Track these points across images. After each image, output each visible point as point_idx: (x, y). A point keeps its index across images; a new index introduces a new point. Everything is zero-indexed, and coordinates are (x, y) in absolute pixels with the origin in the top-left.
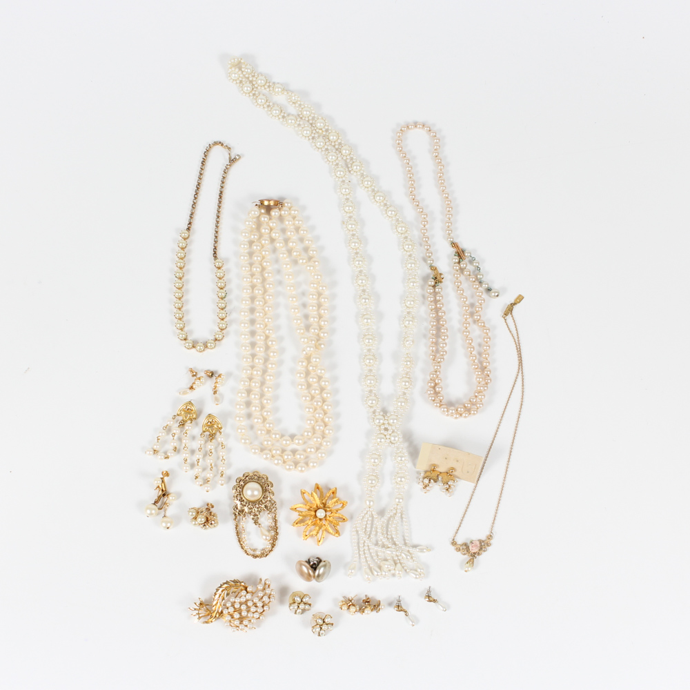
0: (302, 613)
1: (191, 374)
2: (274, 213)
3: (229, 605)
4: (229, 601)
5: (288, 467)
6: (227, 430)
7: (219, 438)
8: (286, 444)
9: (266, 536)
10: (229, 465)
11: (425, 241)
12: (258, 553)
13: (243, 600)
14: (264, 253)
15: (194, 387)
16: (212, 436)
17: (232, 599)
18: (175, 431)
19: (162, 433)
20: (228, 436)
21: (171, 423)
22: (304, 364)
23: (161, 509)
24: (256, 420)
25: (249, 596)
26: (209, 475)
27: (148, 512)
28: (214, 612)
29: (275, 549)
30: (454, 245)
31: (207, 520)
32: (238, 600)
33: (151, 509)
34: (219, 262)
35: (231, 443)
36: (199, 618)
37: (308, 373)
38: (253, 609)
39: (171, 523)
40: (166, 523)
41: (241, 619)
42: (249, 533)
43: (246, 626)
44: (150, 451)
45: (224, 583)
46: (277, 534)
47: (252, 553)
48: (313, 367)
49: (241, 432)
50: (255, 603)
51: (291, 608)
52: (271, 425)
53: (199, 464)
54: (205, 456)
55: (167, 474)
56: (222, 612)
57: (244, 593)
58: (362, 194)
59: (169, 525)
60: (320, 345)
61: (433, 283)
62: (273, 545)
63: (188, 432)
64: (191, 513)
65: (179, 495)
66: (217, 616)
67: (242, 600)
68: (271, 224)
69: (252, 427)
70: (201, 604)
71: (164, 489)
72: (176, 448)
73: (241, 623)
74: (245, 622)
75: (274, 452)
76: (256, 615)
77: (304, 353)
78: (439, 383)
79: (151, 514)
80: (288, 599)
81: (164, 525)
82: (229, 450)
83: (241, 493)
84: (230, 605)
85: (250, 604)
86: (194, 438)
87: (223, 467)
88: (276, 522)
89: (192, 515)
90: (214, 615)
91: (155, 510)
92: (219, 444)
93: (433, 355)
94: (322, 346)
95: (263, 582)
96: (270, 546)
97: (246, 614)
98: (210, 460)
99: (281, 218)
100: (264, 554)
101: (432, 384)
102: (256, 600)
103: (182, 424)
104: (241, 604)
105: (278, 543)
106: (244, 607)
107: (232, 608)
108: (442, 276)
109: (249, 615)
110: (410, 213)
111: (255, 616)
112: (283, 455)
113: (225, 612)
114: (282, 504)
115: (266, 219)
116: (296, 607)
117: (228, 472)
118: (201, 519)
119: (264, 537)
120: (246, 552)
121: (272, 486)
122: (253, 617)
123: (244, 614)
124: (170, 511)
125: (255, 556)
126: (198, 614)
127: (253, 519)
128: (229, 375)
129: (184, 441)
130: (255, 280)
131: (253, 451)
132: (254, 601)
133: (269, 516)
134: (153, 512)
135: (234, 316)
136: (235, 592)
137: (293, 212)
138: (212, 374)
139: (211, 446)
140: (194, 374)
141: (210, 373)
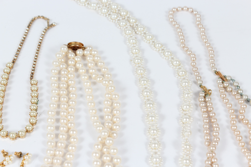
1: (2, 155)
2: (79, 52)
11: (195, 70)
14: (69, 75)
15: (4, 163)
22: (99, 147)
30: (217, 73)
34: (34, 81)
37: (102, 154)
48: (107, 148)
58: (144, 45)
60: (113, 133)
61: (203, 95)
68: (76, 59)
77: (100, 139)
78: (215, 162)
93: (208, 142)
94: (115, 135)
99: (84, 56)
101: (210, 162)
108: (210, 92)
110: (182, 55)
115: (72, 55)
130: (62, 92)
135: (43, 116)
137: (93, 52)
138: (20, 155)
140: (6, 153)
141: (19, 154)
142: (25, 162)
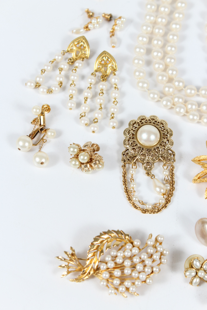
0: (199, 284)
1: (86, 15)
3: (108, 259)
4: (109, 254)
5: (191, 117)
6: (122, 73)
7: (113, 80)
8: (191, 93)
9: (160, 188)
10: (122, 110)
12: (149, 207)
13: (128, 254)
15: (90, 26)
16: (105, 77)
17: (113, 253)
18: (62, 66)
19: (48, 66)
20: (122, 80)
21: (59, 58)
23: (36, 145)
24: (157, 66)
25: (135, 251)
26: (97, 115)
27: (21, 143)
28: (88, 266)
29: (170, 206)
31: (91, 160)
32: (120, 254)
33: (25, 141)
35: (126, 87)
36: (69, 272)
38: (139, 267)
39: (46, 159)
40: (41, 157)
41: (122, 279)
42: (139, 185)
43: (127, 289)
44: (31, 83)
45: (105, 233)
46: (173, 189)
47: (141, 206)
49: (139, 75)
50: (143, 261)
51: (188, 273)
52: (174, 72)
53: (87, 102)
54: (94, 96)
55: (48, 109)
56: (98, 269)
57: (129, 246)
59: (43, 160)
62: (168, 201)
63: (77, 69)
64: (72, 149)
65: (59, 134)
66: (92, 272)
67: (126, 254)
69: (151, 75)
70: (73, 255)
71: (42, 124)
72: (61, 83)
73: (122, 283)
74: (127, 283)
75: (176, 99)
76: (143, 276)
79: (24, 147)
80: (184, 264)
81: (38, 160)
82: (123, 94)
83: (134, 136)
84: (110, 259)
85: (136, 260)
86: (83, 77)
87: (114, 108)
88: (172, 175)
89: (73, 151)
90: (88, 272)
91: (29, 143)
92: (112, 87)
95: (153, 238)
96: (164, 202)
97: (129, 272)
98: (100, 99)
100: (156, 209)
102: (144, 256)
103: (72, 62)
104: (125, 258)
105: (174, 199)
106: (127, 263)
107: (113, 263)
109: (133, 274)
111: (141, 276)
112: (187, 104)
113: (103, 267)
114: (181, 157)
116: (194, 274)
117: (120, 116)
118: (84, 158)
119: (158, 189)
120: (134, 204)
121: (171, 135)
122: (138, 278)
123: (127, 271)
124: (47, 148)
125: (145, 211)
126: (68, 267)
127: (145, 168)
128: (130, 21)
129: (72, 77)
131: (152, 95)
132: (142, 257)
133: (165, 167)
134: (27, 144)
136: (117, 245)
138: (110, 19)
139: (103, 86)
140: (91, 14)
141: (109, 17)
142: (116, 28)
